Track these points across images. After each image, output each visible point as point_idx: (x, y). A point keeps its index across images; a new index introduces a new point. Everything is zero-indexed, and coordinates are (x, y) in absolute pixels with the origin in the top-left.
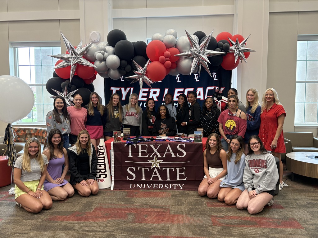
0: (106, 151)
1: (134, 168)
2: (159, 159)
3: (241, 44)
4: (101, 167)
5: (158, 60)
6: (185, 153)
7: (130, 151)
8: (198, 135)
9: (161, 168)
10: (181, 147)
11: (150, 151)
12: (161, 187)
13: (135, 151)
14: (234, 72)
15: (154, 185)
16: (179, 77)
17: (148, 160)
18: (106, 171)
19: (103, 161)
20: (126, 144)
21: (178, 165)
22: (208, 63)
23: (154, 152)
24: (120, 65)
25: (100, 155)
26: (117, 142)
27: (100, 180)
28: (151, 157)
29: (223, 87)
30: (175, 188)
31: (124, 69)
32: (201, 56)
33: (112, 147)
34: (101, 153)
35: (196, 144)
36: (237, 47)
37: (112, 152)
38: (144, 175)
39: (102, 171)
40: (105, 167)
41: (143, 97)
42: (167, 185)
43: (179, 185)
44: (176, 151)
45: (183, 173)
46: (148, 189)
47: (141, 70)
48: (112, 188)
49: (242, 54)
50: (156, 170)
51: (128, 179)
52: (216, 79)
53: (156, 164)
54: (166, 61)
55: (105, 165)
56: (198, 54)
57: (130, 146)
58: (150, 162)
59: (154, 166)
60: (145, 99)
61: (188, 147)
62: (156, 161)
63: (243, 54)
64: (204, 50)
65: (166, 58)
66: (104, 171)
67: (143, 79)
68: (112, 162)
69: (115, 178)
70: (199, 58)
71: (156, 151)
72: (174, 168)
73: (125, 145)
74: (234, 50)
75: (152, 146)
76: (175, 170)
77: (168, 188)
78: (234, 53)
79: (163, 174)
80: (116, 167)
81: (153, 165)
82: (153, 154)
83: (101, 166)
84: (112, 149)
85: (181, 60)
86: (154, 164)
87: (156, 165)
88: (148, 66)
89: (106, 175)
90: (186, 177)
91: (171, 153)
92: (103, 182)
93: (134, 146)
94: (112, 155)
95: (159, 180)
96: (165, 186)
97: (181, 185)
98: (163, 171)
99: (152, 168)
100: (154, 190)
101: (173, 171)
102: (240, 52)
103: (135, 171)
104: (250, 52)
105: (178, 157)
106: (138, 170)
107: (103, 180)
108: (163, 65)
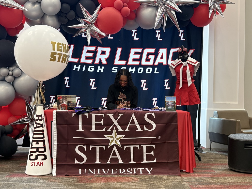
0: (45, 122)
1: (85, 147)
2: (119, 133)
4: (39, 144)
5: (113, 6)
6: (154, 126)
7: (80, 123)
8: (171, 102)
9: (123, 146)
10: (150, 117)
11: (108, 123)
12: (122, 172)
13: (87, 123)
14: (206, 29)
15: (112, 170)
16: (136, 34)
17: (105, 136)
18: (45, 151)
19: (41, 136)
20: (75, 114)
21: (146, 142)
22: (177, 13)
24: (60, 11)
25: (37, 127)
27: (36, 164)
28: (109, 130)
29: (192, 49)
30: (141, 173)
31: (65, 15)
32: (169, 4)
33: (54, 117)
34: (38, 125)
35: (169, 114)
37: (55, 124)
38: (98, 157)
39: (40, 150)
40: (44, 144)
41: (87, 58)
42: (129, 170)
43: (147, 169)
44: (142, 123)
45: (151, 153)
46: (105, 174)
47: (89, 18)
48: (54, 174)
49: (217, 7)
50: (115, 148)
52: (183, 38)
53: (115, 140)
54: (124, 7)
55: (44, 141)
57: (80, 116)
58: (107, 137)
59: (113, 144)
60: (90, 61)
61: (158, 118)
62: (115, 137)
63: (219, 6)
65: (123, 3)
66: (42, 150)
67: (91, 30)
68: (54, 139)
69: (57, 161)
70: (166, 7)
71: (115, 123)
72: (140, 145)
73: (73, 114)
74: (208, 1)
75: (111, 115)
76: (142, 148)
77: (132, 173)
78: (208, 4)
79: (125, 154)
80: (60, 145)
81: (111, 143)
82: (112, 126)
83: (39, 142)
84: (54, 119)
85: (141, 10)
86: (112, 141)
87: (116, 142)
88: (99, 12)
89: (45, 156)
90: (156, 158)
91: (137, 125)
92: (41, 165)
93: (86, 116)
94: (55, 129)
95: (119, 162)
96: (128, 171)
97: (149, 169)
98: (125, 150)
99: (110, 146)
100: (114, 175)
101: (139, 149)
102: (215, 4)
103: (86, 150)
104: (226, 4)
105: (146, 130)
106: (90, 149)
107: (42, 163)
108: (120, 13)
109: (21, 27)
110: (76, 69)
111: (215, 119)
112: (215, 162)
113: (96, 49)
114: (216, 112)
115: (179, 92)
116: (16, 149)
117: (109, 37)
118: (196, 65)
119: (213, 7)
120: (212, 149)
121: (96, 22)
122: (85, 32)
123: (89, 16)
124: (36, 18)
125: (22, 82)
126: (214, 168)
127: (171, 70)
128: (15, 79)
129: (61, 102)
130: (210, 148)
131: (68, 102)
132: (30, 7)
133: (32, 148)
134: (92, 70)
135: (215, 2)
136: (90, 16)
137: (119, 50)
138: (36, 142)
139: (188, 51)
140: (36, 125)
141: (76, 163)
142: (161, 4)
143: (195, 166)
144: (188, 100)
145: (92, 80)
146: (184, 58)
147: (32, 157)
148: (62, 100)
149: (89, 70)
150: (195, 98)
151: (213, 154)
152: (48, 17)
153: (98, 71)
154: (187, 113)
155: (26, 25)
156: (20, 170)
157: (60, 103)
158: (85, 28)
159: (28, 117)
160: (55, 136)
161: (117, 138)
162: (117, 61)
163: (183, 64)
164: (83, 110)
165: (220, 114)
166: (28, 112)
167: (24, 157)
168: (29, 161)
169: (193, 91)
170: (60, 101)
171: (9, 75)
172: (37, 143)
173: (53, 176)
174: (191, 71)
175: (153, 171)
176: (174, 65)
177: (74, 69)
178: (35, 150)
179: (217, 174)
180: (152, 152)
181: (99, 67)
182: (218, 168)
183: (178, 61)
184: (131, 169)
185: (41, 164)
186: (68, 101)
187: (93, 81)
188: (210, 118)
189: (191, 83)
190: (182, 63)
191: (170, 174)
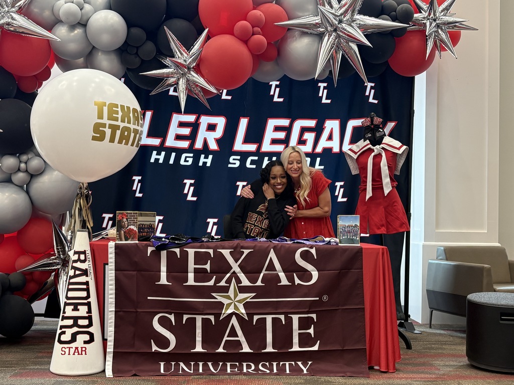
0: (91, 266)
1: (172, 317)
2: (243, 290)
3: (441, 8)
4: (78, 310)
5: (231, 32)
6: (315, 275)
7: (164, 269)
8: (349, 226)
9: (251, 316)
10: (306, 256)
11: (221, 267)
12: (249, 370)
13: (178, 267)
14: (420, 81)
15: (229, 364)
16: (278, 90)
17: (213, 294)
18: (90, 324)
19: (84, 294)
20: (153, 249)
21: (297, 307)
22: (361, 47)
23: (232, 271)
24: (126, 42)
25: (75, 276)
26: (124, 242)
27: (72, 351)
28: (223, 283)
29: (391, 121)
30: (288, 372)
31: (135, 51)
32: (345, 30)
33: (110, 256)
34: (78, 272)
35: (345, 250)
36: (432, 15)
37: (111, 270)
38: (199, 338)
39: (81, 322)
40: (89, 311)
41: (179, 137)
42: (263, 366)
43: (300, 363)
44: (291, 268)
45: (308, 331)
46: (213, 374)
47: (183, 56)
48: (109, 373)
49: (443, 36)
50: (234, 321)
51: (155, 348)
52: (373, 99)
53: (235, 305)
54: (253, 34)
55: (89, 304)
56: (337, 23)
57: (164, 254)
58: (219, 297)
59: (230, 311)
60: (185, 144)
61: (323, 259)
62: (235, 297)
63: (446, 35)
64: (353, 15)
65: (253, 27)
66: (86, 322)
67: (188, 80)
68: (110, 300)
69: (116, 346)
70: (338, 36)
71: (236, 268)
72: (286, 314)
73: (150, 249)
74: (425, 24)
75: (226, 253)
76: (289, 321)
77: (268, 372)
78: (425, 31)
79: (255, 332)
80: (121, 313)
81: (227, 309)
82: (228, 275)
83: (79, 307)
84: (110, 260)
85: (289, 40)
86: (229, 305)
87: (236, 307)
88: (204, 45)
89: (91, 335)
90: (319, 341)
91: (279, 274)
92: (82, 354)
93: (175, 253)
94: (111, 280)
95: (242, 349)
96: (260, 367)
97: (305, 365)
98: (254, 324)
99: (225, 315)
100: (231, 377)
101: (284, 323)
102: (439, 30)
103: (174, 324)
104: (462, 31)
105: (298, 284)
106: (184, 323)
107: (84, 349)
108: (246, 46)
109: (46, 75)
110: (157, 160)
111: (440, 263)
112: (440, 351)
113: (198, 119)
114: (442, 248)
115: (366, 207)
116: (31, 323)
117: (224, 97)
118: (400, 152)
119: (435, 36)
120: (433, 325)
121: (198, 65)
122: (175, 84)
123: (184, 53)
124: (77, 55)
125: (46, 185)
126: (438, 362)
127: (350, 162)
128: (32, 180)
129: (125, 224)
130: (429, 323)
131: (140, 225)
132: (65, 34)
133: (64, 318)
134: (188, 161)
135: (438, 26)
136: (186, 53)
137: (244, 123)
138: (72, 307)
139: (384, 125)
140: (73, 271)
141: (153, 351)
142: (329, 28)
143: (400, 358)
144: (384, 222)
145: (188, 182)
146: (375, 139)
147: (63, 338)
148: (127, 221)
149: (182, 162)
150: (398, 218)
151: (435, 334)
152: (100, 54)
153: (201, 164)
154: (383, 249)
155: (55, 69)
156: (38, 364)
157: (123, 228)
158: (175, 77)
159: (57, 257)
160: (111, 294)
161: (237, 299)
162: (239, 145)
163: (373, 151)
164: (169, 242)
165: (450, 253)
166: (57, 246)
167: (48, 339)
168: (57, 346)
169: (395, 206)
170: (123, 224)
171: (19, 170)
172: (76, 309)
173: (107, 376)
174: (391, 163)
175: (312, 367)
176: (356, 153)
177: (152, 160)
178: (70, 322)
179: (444, 375)
180: (309, 328)
181: (203, 156)
182: (447, 364)
183: (362, 144)
184: (267, 364)
185: (82, 351)
186: (139, 223)
187: (191, 185)
188: (430, 261)
189: (391, 188)
190: (372, 147)
191: (348, 374)
